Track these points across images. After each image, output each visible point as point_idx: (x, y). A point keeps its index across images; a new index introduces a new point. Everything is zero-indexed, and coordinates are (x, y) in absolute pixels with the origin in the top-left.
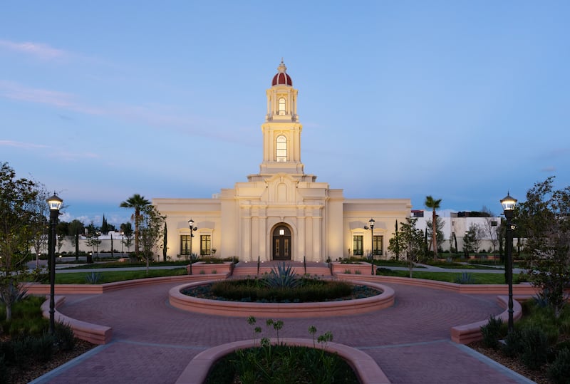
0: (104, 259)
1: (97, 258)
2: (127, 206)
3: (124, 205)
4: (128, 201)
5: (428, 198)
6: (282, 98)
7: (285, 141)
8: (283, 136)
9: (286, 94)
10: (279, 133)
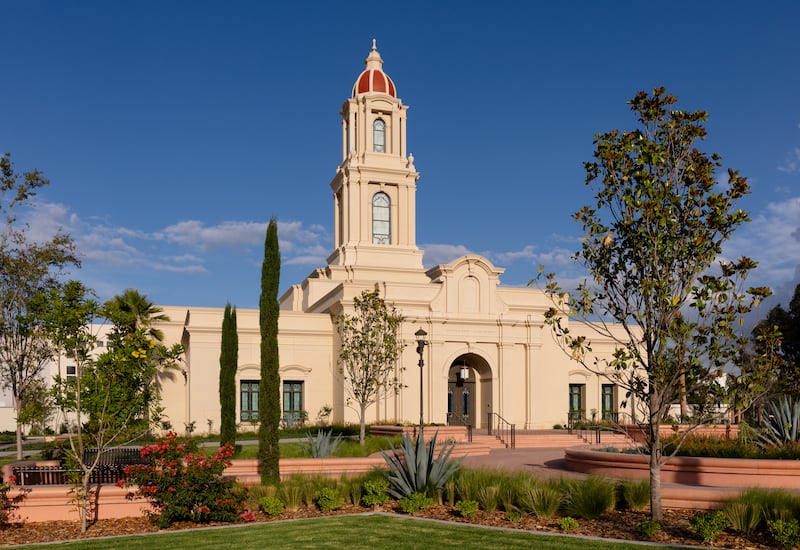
6: (380, 119)
7: (387, 205)
8: (383, 195)
9: (389, 113)
10: (377, 188)
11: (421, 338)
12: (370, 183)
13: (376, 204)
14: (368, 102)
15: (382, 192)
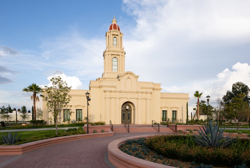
0: (12, 124)
1: (8, 124)
2: (27, 91)
3: (26, 90)
4: (28, 87)
5: (196, 92)
6: (115, 37)
7: (117, 61)
8: (116, 58)
9: (118, 35)
10: (113, 56)
11: (88, 95)
12: (112, 55)
13: (113, 61)
14: (111, 32)
15: (115, 57)
